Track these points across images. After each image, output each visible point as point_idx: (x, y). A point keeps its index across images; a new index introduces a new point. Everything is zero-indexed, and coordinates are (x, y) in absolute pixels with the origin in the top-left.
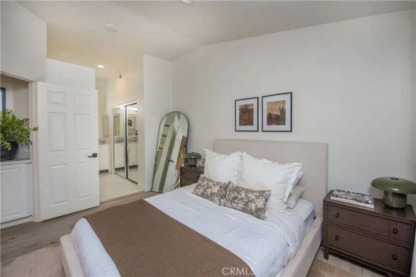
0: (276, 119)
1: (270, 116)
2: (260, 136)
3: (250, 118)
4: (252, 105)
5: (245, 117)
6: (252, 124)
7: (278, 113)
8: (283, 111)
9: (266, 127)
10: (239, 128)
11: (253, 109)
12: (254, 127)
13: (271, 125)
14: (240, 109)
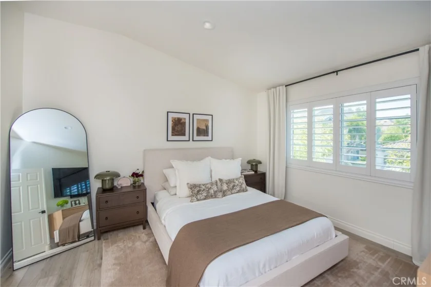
0: (203, 132)
1: (198, 129)
2: (191, 144)
3: (182, 130)
4: (185, 119)
5: (179, 128)
6: (184, 134)
7: (204, 128)
8: (207, 127)
9: (196, 138)
10: (171, 138)
11: (185, 122)
12: (186, 138)
13: (199, 136)
14: (172, 121)
